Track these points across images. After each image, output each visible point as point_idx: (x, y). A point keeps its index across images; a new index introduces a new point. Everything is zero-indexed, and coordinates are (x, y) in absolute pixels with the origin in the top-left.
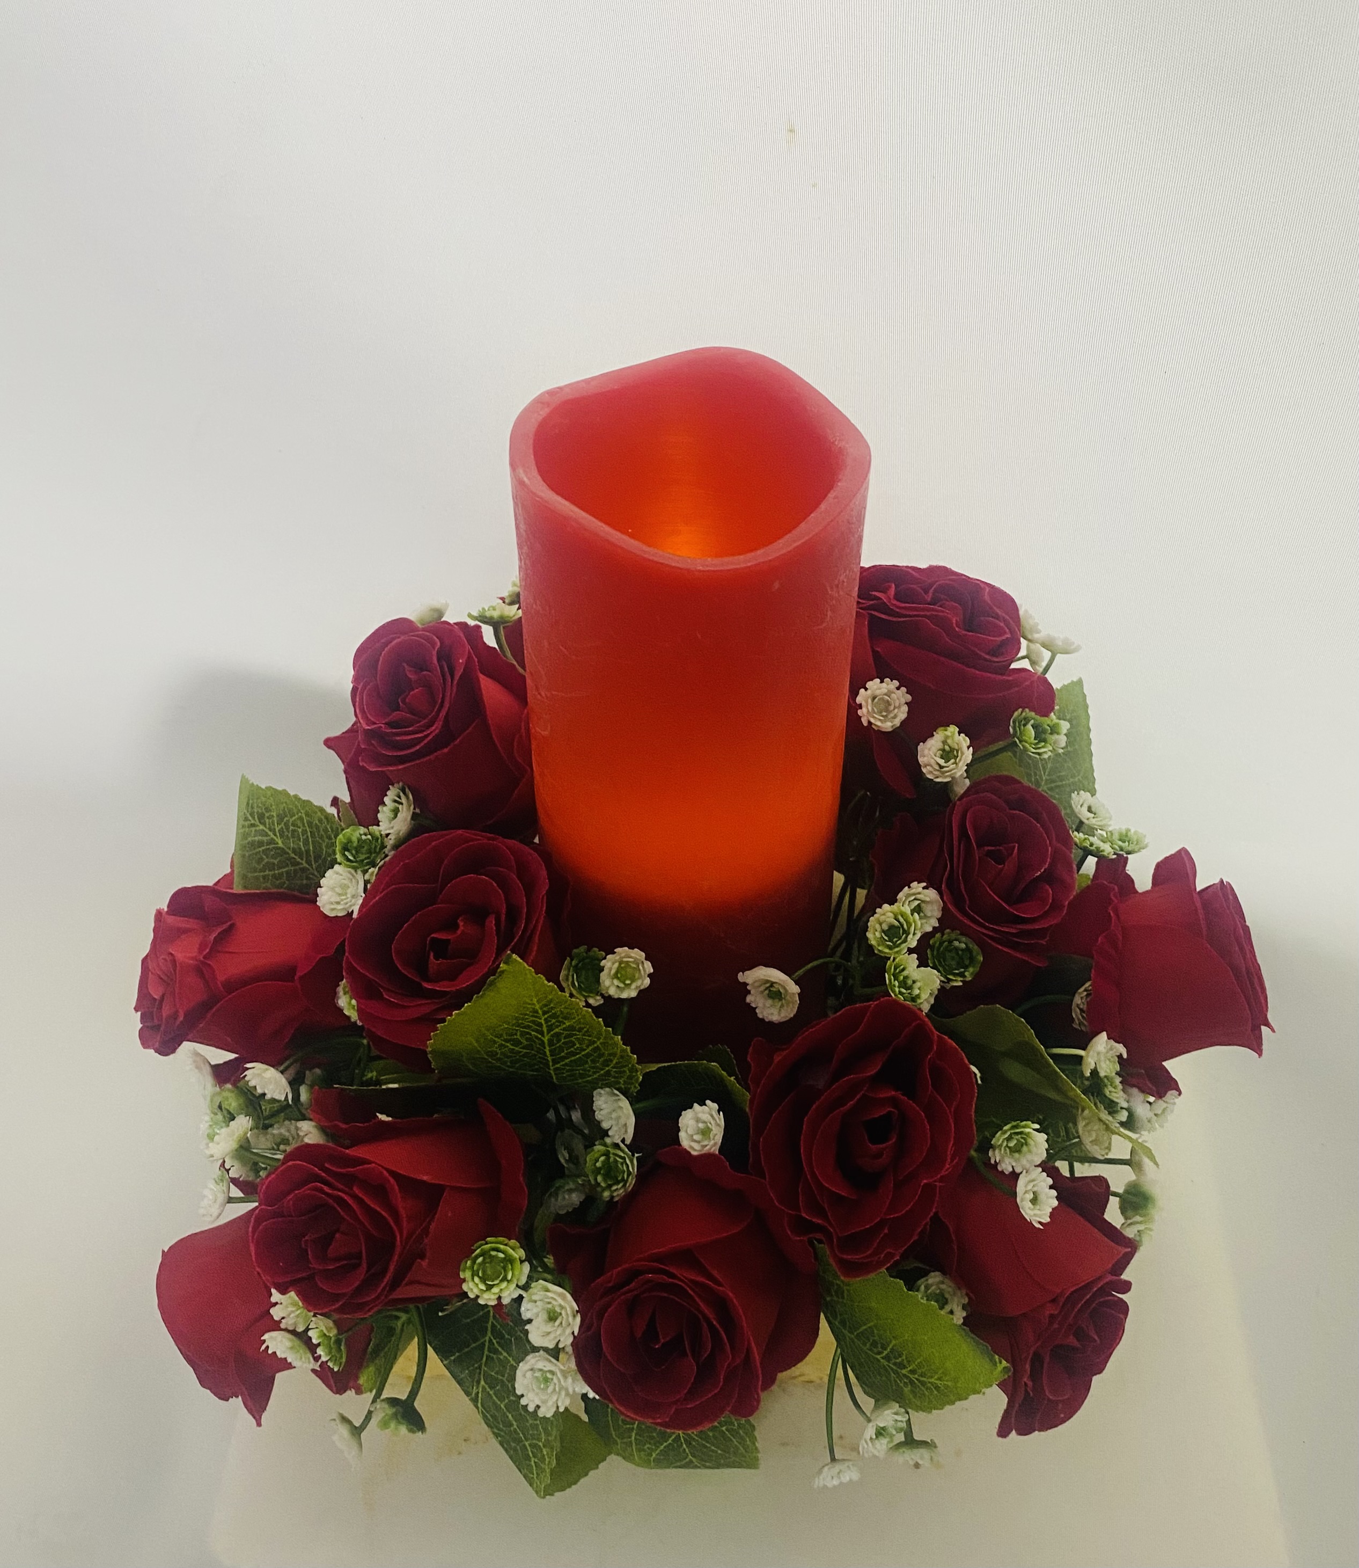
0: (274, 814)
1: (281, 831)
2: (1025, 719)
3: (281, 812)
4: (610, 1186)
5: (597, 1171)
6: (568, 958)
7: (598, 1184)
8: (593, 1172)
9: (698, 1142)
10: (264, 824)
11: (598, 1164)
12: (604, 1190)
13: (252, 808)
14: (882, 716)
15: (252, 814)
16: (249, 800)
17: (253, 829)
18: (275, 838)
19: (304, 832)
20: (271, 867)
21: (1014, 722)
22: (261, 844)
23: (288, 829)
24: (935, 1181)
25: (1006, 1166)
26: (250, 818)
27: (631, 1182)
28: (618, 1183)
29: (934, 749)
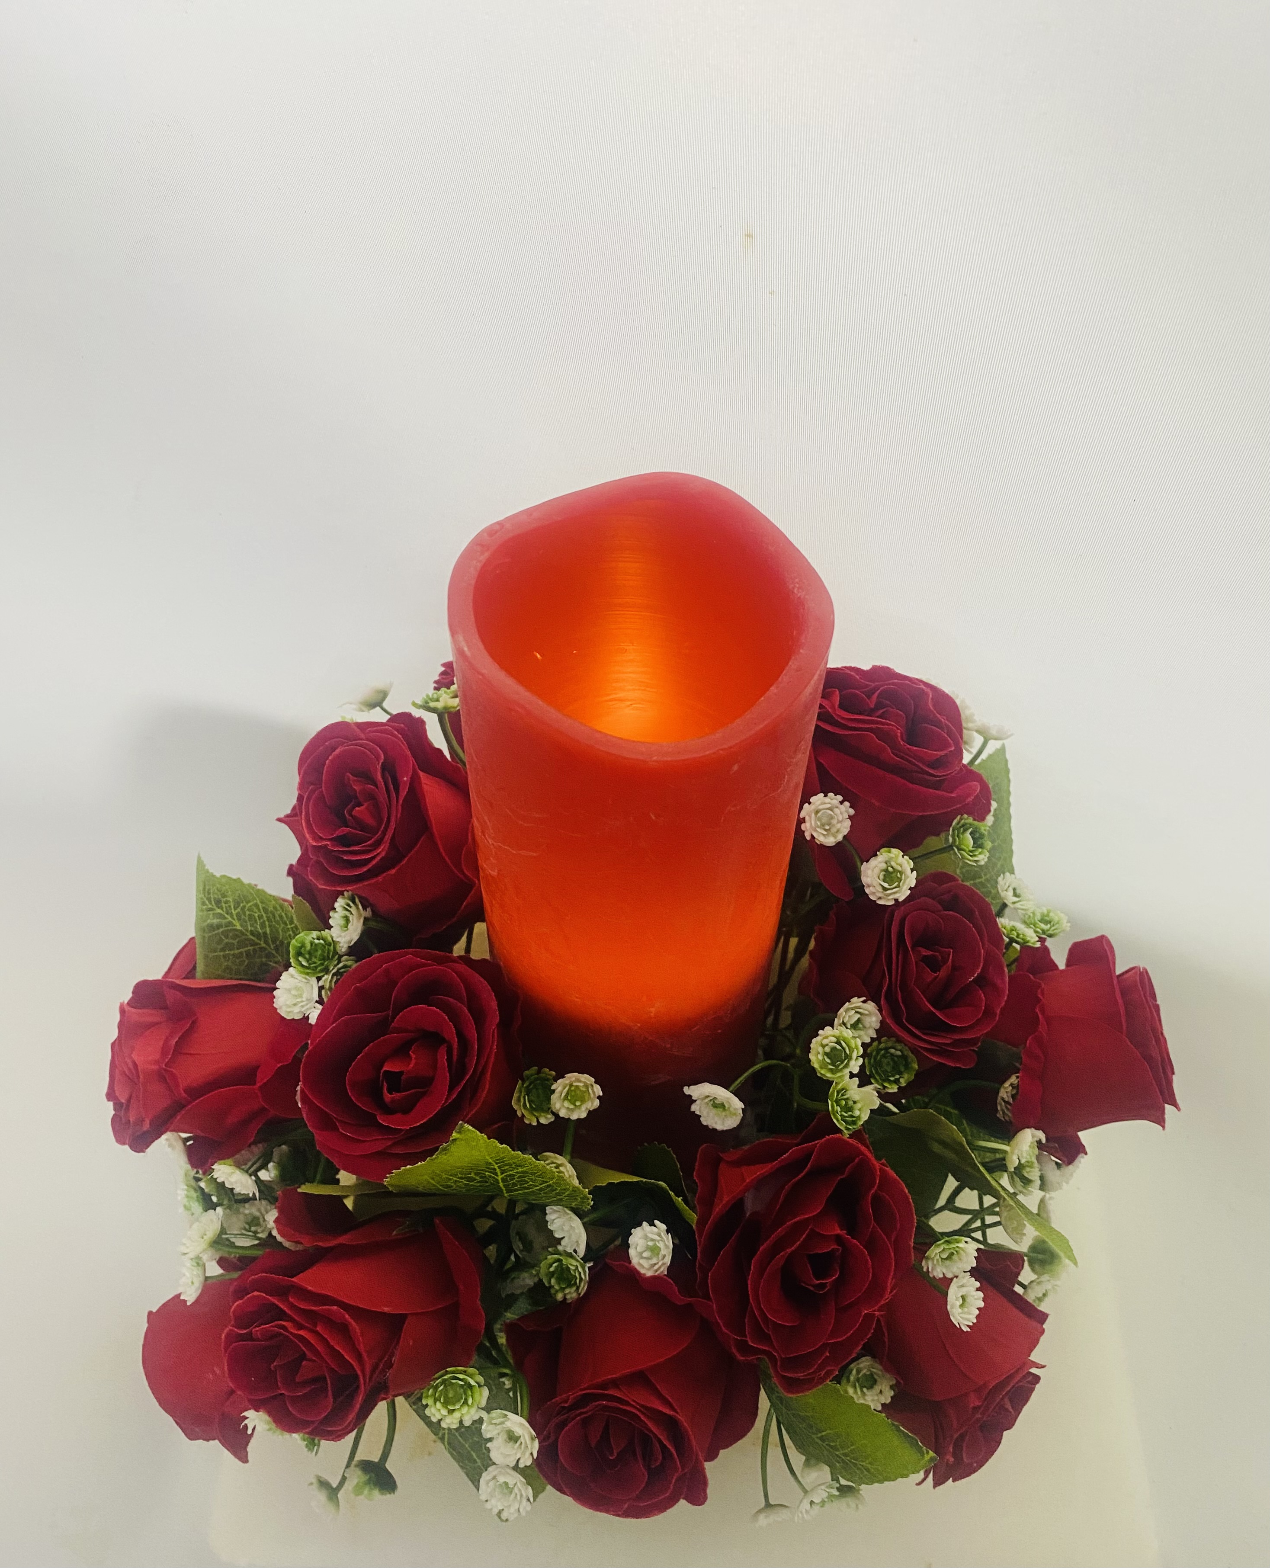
0: (231, 900)
1: (238, 914)
2: (963, 826)
3: (236, 898)
4: (563, 1289)
5: (552, 1274)
6: (520, 1082)
7: (551, 1287)
8: (547, 1275)
9: (647, 1258)
10: (222, 908)
11: (552, 1269)
12: (557, 1291)
13: (209, 893)
14: (826, 830)
15: (209, 899)
16: (205, 886)
17: (211, 912)
18: (234, 921)
19: (260, 917)
20: (229, 946)
21: (953, 830)
22: (219, 926)
23: (245, 915)
24: (875, 1311)
25: (938, 1272)
26: (207, 903)
27: (584, 1288)
28: (570, 1285)
29: (877, 871)
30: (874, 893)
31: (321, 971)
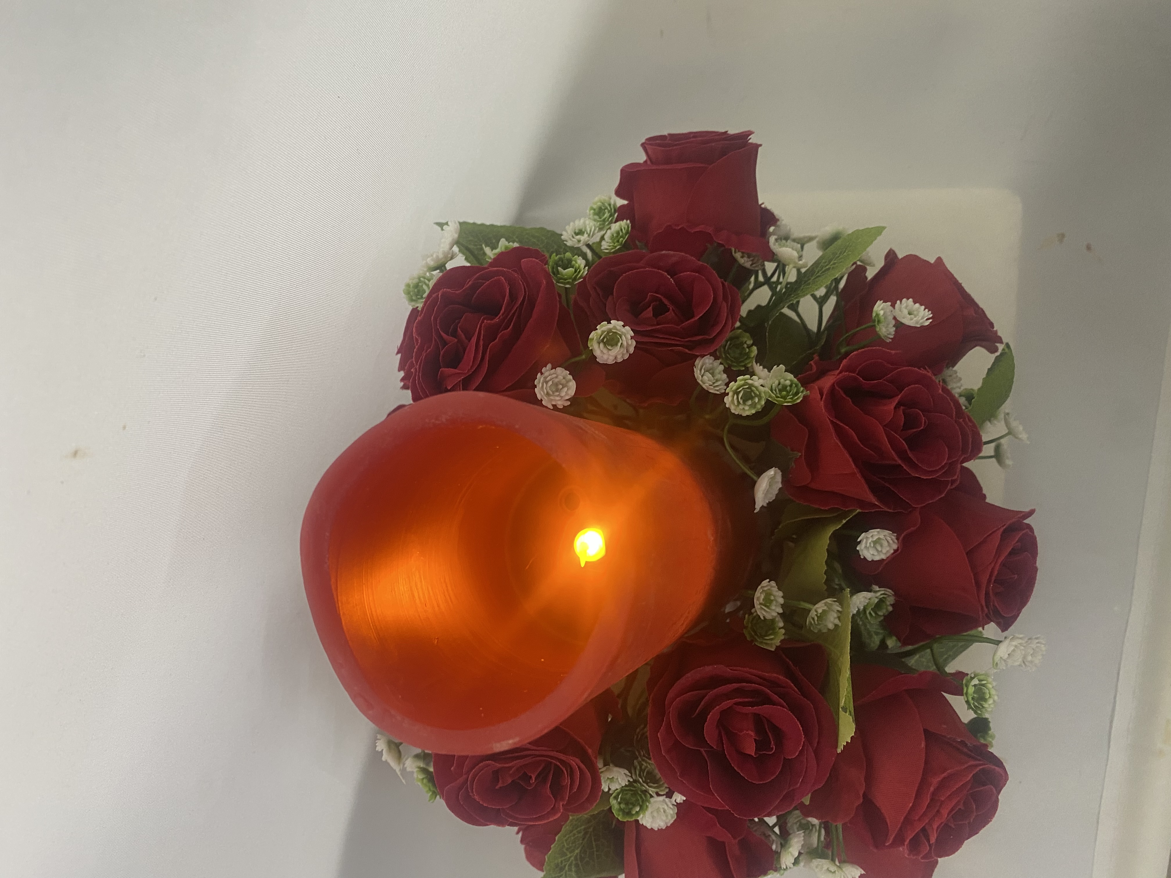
4: (887, 606)
6: (754, 643)
7: (884, 615)
9: (883, 547)
12: (887, 610)
14: (563, 388)
20: (592, 855)
21: (560, 283)
27: (888, 591)
28: (886, 601)
29: (605, 350)
30: (623, 354)
31: (645, 796)
